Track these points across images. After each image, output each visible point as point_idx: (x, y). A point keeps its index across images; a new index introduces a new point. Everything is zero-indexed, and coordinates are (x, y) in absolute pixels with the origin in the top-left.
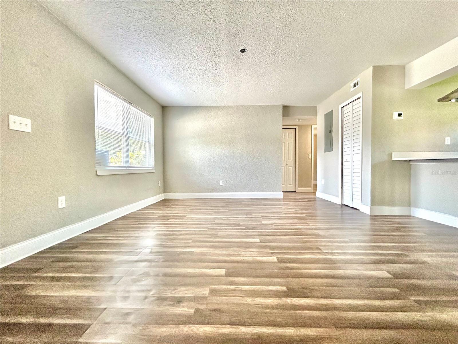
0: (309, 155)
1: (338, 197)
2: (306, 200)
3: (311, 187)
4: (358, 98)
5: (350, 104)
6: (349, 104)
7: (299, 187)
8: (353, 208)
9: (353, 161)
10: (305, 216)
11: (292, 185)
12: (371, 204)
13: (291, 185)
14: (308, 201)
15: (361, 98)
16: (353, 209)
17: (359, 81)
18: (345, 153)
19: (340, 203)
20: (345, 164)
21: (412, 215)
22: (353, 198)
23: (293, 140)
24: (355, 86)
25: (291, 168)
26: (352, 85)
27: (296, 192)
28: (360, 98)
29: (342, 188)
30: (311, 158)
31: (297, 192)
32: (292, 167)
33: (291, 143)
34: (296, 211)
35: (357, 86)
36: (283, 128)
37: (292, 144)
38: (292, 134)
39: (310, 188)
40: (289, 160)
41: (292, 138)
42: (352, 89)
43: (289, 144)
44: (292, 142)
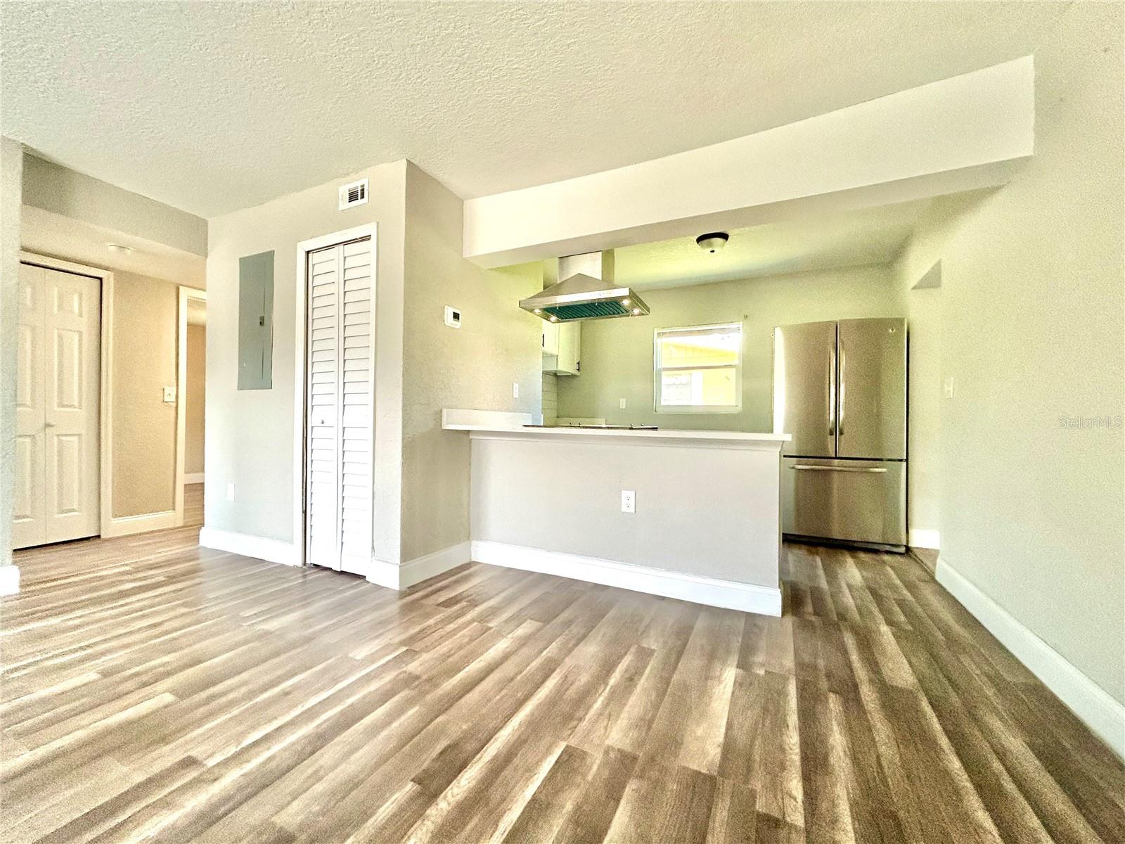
0: (167, 392)
1: (292, 543)
2: (159, 575)
3: (174, 510)
4: (363, 239)
5: (336, 247)
6: (333, 246)
7: (115, 516)
8: (342, 573)
9: (344, 428)
10: (169, 698)
11: (80, 510)
12: (402, 555)
13: (73, 510)
14: (171, 579)
15: (374, 238)
16: (343, 577)
17: (366, 188)
18: (317, 400)
19: (299, 563)
20: (316, 434)
21: (474, 559)
22: (342, 543)
23: (86, 324)
24: (353, 197)
25: (75, 439)
26: (344, 191)
27: (99, 537)
28: (368, 238)
29: (305, 512)
30: (174, 404)
31: (102, 537)
32: (79, 435)
33: (76, 337)
34: (106, 674)
35: (359, 202)
36: (23, 259)
37: (80, 340)
38: (81, 298)
39: (171, 513)
40: (61, 405)
41: (81, 315)
42: (345, 204)
43: (60, 337)
44: (80, 333)
